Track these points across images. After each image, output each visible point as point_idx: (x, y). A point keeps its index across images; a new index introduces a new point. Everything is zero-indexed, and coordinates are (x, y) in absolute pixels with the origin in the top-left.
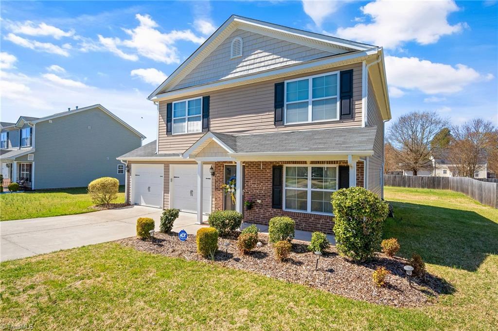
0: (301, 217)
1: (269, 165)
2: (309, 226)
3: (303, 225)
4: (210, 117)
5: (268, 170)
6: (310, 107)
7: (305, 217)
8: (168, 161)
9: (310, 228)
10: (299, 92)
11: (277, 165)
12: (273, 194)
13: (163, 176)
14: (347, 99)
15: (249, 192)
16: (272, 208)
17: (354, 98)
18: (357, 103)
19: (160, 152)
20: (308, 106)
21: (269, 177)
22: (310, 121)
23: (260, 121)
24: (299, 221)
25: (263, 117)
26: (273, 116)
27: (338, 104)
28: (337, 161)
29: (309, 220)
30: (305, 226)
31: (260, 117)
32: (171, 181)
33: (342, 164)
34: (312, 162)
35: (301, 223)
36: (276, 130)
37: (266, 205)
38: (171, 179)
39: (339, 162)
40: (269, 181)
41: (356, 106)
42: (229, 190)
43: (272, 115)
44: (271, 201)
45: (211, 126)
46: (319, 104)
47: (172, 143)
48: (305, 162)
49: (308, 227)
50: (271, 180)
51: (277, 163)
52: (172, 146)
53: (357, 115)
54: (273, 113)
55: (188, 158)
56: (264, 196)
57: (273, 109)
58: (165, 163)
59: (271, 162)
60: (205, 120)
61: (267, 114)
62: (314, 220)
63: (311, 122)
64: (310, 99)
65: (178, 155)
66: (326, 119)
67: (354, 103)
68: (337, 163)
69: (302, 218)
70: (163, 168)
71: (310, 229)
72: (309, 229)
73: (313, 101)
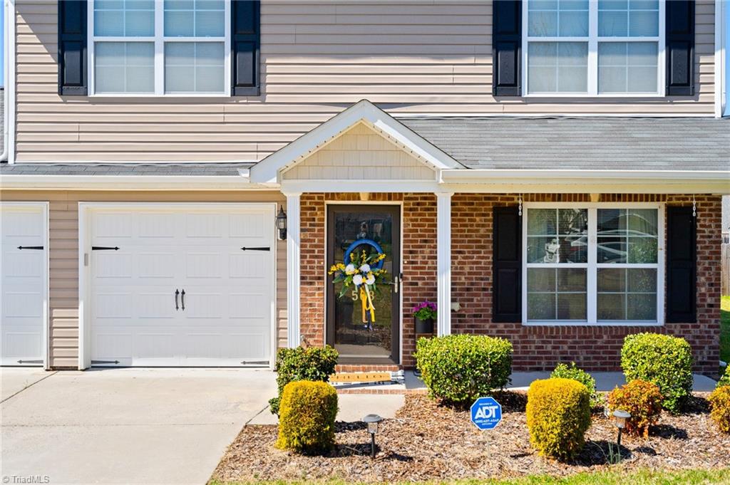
0: (574, 337)
1: (483, 204)
2: (595, 358)
3: (582, 357)
4: (264, 49)
5: (478, 219)
6: (593, 56)
7: (585, 337)
8: (68, 192)
9: (599, 362)
10: (561, 13)
11: (507, 203)
12: (495, 283)
13: (46, 245)
14: (681, 48)
15: (420, 283)
16: (493, 321)
17: (698, 48)
18: (703, 59)
19: (23, 158)
20: (587, 54)
21: (482, 236)
22: (592, 92)
23: (449, 79)
24: (570, 348)
25: (458, 69)
26: (490, 69)
27: (662, 56)
28: (664, 196)
29: (595, 342)
30: (585, 358)
31: (449, 69)
32: (86, 264)
33: (674, 202)
34: (604, 197)
35: (576, 353)
36: (499, 108)
37: (475, 316)
38: (86, 255)
39: (667, 198)
40: (484, 247)
41: (702, 68)
42: (358, 280)
43: (485, 66)
44: (490, 302)
45: (269, 79)
46: (614, 53)
47: (84, 127)
48: (585, 197)
49: (593, 361)
50: (491, 245)
51: (508, 199)
52: (84, 137)
53: (703, 89)
54: (491, 61)
55: (275, 180)
56: (468, 289)
57: (489, 49)
58: (53, 197)
59: (488, 197)
60: (245, 58)
61: (471, 61)
62: (608, 342)
63: (595, 95)
64: (593, 39)
65: (231, 169)
66: (630, 90)
67: (696, 61)
68: (664, 200)
69: (577, 339)
70: (46, 215)
71: (599, 366)
72: (595, 363)
73: (600, 44)
